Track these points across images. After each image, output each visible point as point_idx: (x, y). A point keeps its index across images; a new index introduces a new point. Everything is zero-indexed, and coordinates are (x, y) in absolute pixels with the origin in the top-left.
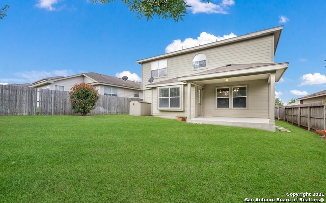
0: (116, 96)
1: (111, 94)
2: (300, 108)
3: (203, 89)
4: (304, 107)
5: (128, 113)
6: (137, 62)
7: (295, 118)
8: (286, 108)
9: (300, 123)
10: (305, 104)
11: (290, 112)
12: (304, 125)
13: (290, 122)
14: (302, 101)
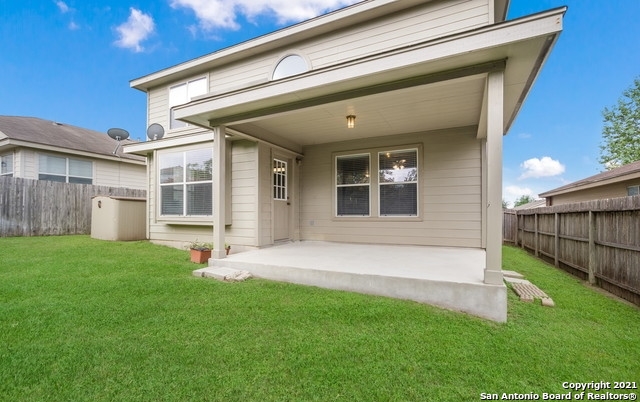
0: (90, 181)
1: (67, 176)
2: (559, 214)
3: (297, 160)
4: (571, 214)
5: (88, 232)
6: (133, 84)
7: (543, 241)
8: (519, 216)
9: (560, 255)
10: (559, 205)
11: (529, 225)
12: (571, 264)
13: (530, 251)
14: (550, 199)
